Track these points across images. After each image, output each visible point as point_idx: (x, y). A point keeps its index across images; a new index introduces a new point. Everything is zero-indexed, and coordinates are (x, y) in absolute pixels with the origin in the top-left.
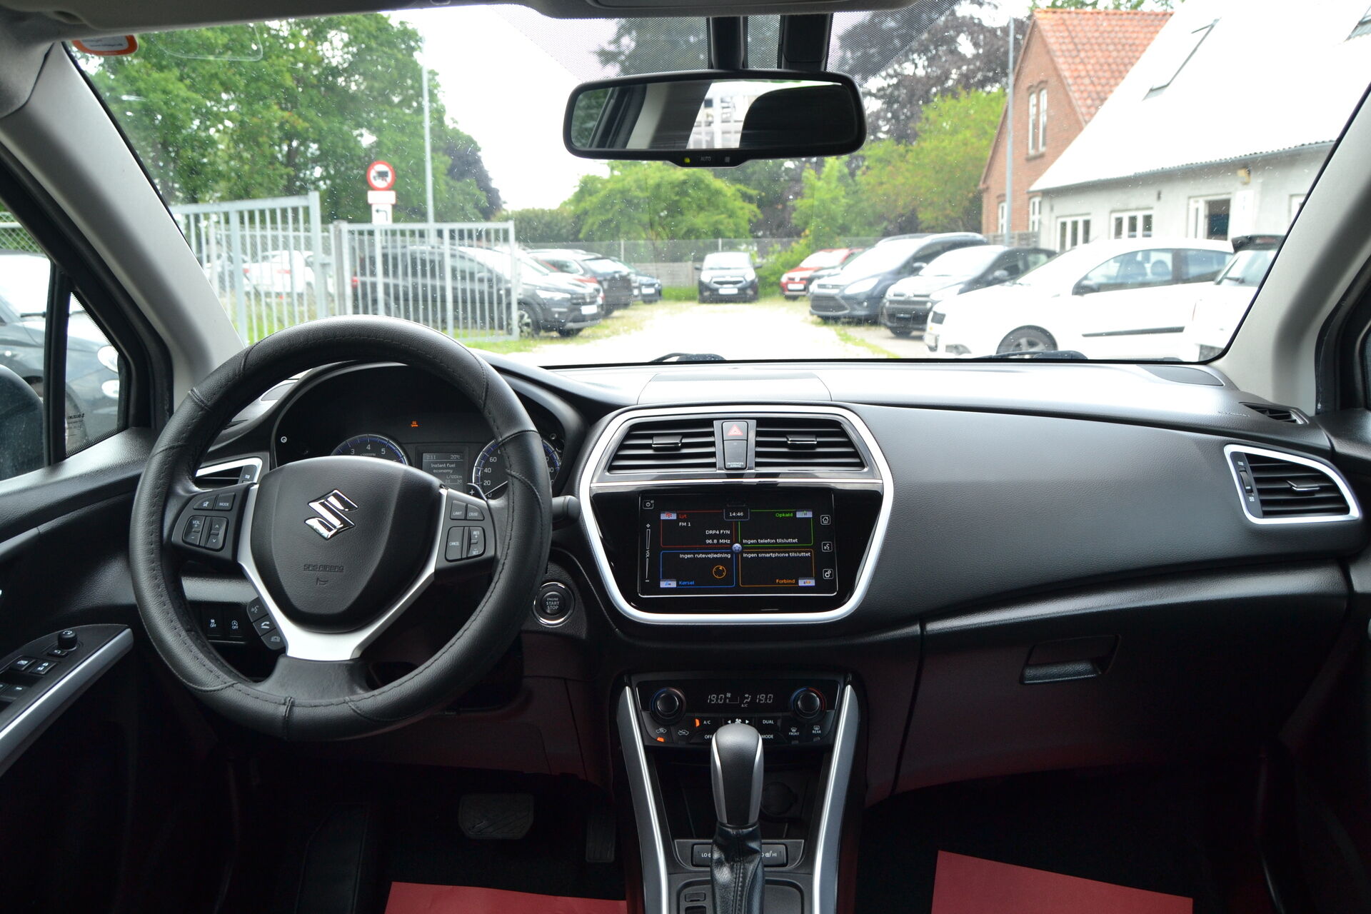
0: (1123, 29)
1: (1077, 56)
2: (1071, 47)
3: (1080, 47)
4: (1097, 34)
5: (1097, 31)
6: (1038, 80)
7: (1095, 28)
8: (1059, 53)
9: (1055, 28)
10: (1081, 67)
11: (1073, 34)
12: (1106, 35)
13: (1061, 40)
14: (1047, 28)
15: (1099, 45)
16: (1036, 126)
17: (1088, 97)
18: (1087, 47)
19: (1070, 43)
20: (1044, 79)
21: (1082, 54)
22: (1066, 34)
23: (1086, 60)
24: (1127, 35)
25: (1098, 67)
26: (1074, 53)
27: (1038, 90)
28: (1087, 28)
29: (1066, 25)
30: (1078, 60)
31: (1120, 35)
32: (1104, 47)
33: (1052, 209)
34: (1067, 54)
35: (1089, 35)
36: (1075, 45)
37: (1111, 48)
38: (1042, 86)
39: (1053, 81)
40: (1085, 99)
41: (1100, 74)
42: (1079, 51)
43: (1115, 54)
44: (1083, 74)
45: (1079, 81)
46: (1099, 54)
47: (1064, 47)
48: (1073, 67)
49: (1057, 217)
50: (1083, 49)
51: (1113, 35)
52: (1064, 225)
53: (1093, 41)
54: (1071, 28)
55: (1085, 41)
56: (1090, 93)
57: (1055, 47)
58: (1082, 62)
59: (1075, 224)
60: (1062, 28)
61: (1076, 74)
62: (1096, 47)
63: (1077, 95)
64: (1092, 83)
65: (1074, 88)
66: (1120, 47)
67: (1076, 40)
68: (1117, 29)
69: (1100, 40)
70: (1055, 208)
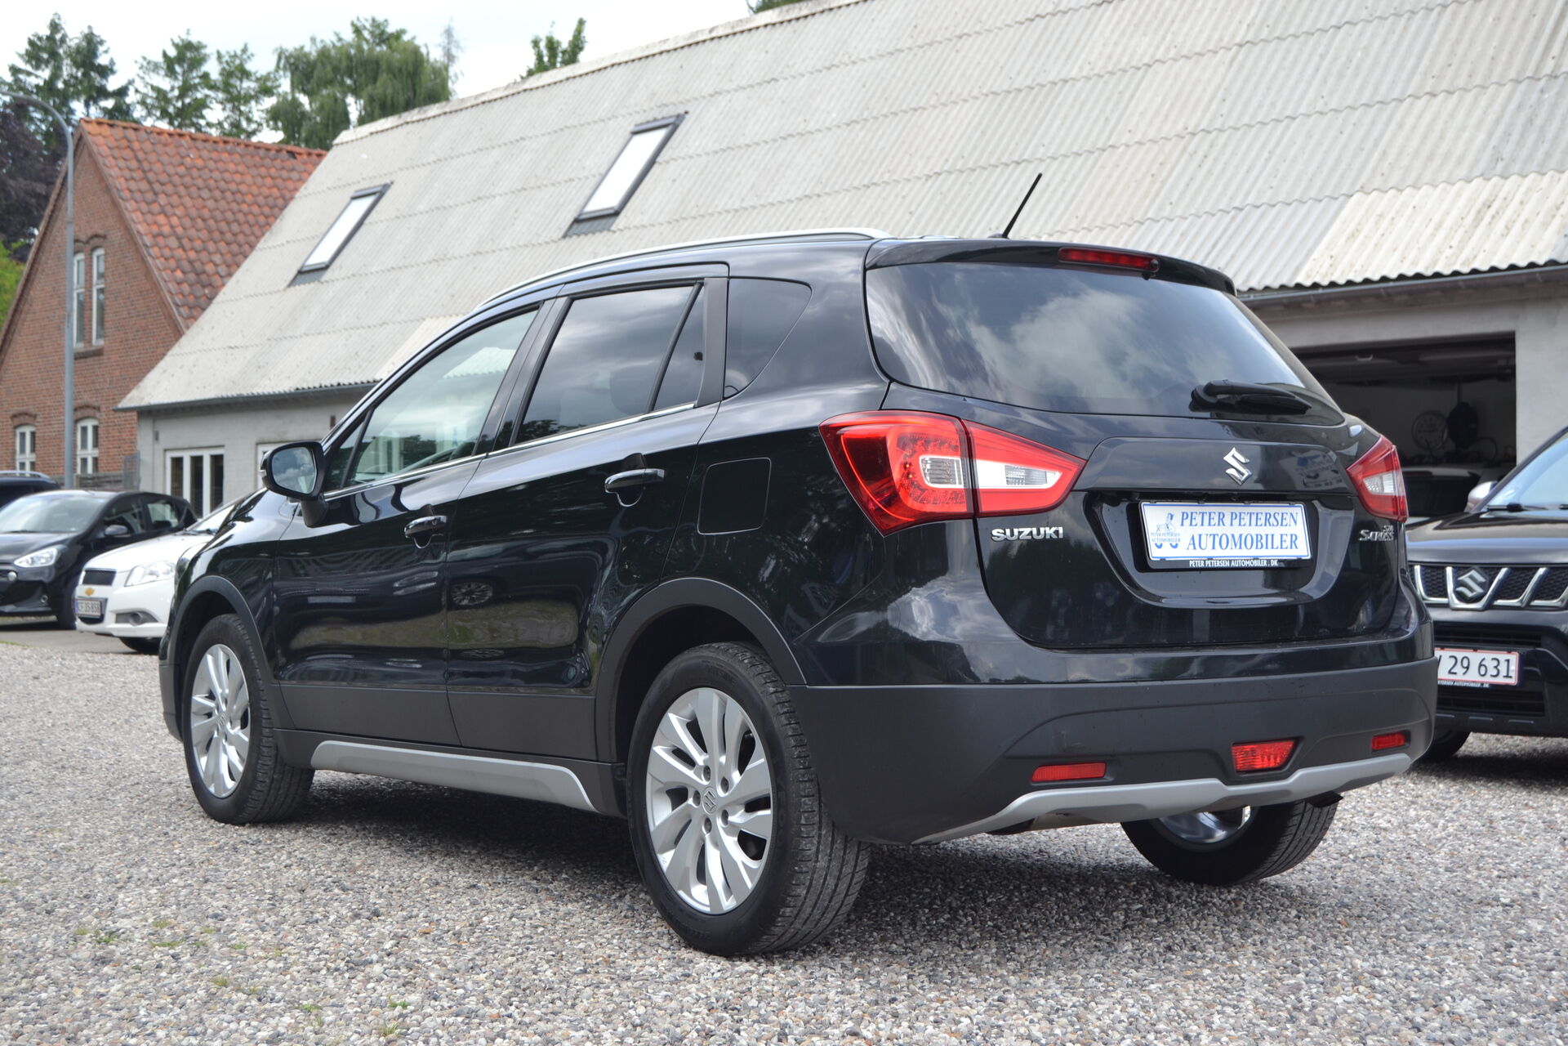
0: (220, 165)
1: (155, 201)
2: (144, 186)
3: (157, 187)
4: (181, 170)
5: (182, 164)
6: (90, 233)
7: (177, 160)
8: (126, 194)
9: (116, 153)
10: (161, 219)
11: (146, 165)
12: (195, 173)
13: (127, 174)
14: (104, 150)
15: (186, 187)
16: (84, 307)
17: (178, 267)
18: (169, 189)
19: (142, 179)
20: (101, 232)
21: (162, 199)
22: (134, 164)
23: (168, 209)
24: (227, 176)
25: (187, 222)
26: (150, 196)
27: (88, 247)
28: (165, 159)
29: (133, 150)
30: (155, 208)
31: (216, 175)
32: (193, 190)
33: (156, 437)
34: (138, 196)
35: (170, 169)
36: (150, 183)
37: (205, 194)
38: (96, 241)
39: (116, 236)
40: (173, 271)
41: (192, 233)
42: (156, 194)
43: (211, 204)
44: (166, 230)
45: (160, 240)
46: (188, 201)
47: (133, 185)
48: (149, 217)
49: (165, 450)
50: (163, 192)
51: (206, 174)
52: (177, 463)
53: (177, 179)
54: (141, 155)
55: (163, 178)
56: (178, 260)
57: (121, 183)
58: (163, 212)
59: (197, 462)
60: (127, 153)
61: (155, 229)
62: (182, 190)
63: (160, 262)
64: (182, 247)
65: (155, 251)
66: (217, 194)
67: (151, 176)
68: (211, 164)
69: (187, 180)
70: (162, 436)
